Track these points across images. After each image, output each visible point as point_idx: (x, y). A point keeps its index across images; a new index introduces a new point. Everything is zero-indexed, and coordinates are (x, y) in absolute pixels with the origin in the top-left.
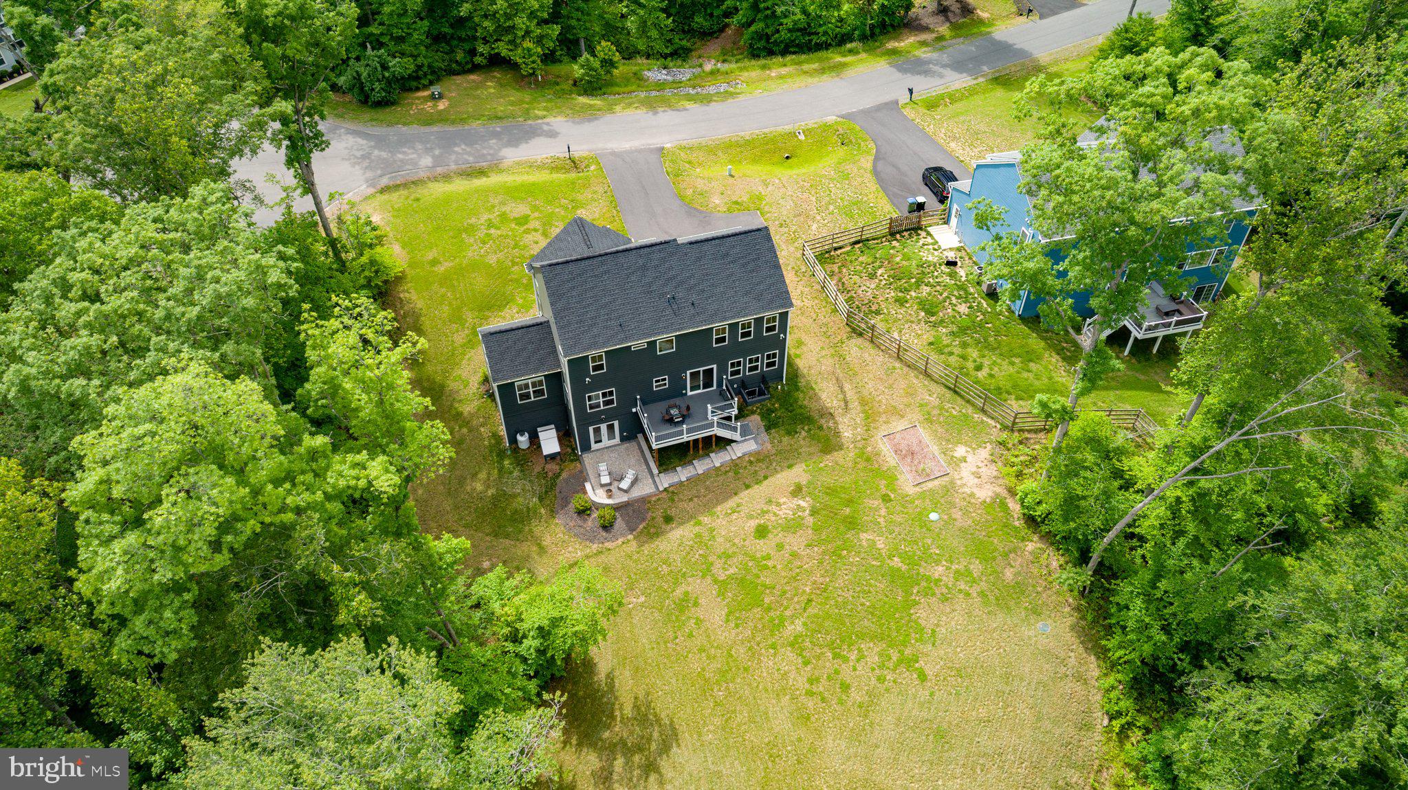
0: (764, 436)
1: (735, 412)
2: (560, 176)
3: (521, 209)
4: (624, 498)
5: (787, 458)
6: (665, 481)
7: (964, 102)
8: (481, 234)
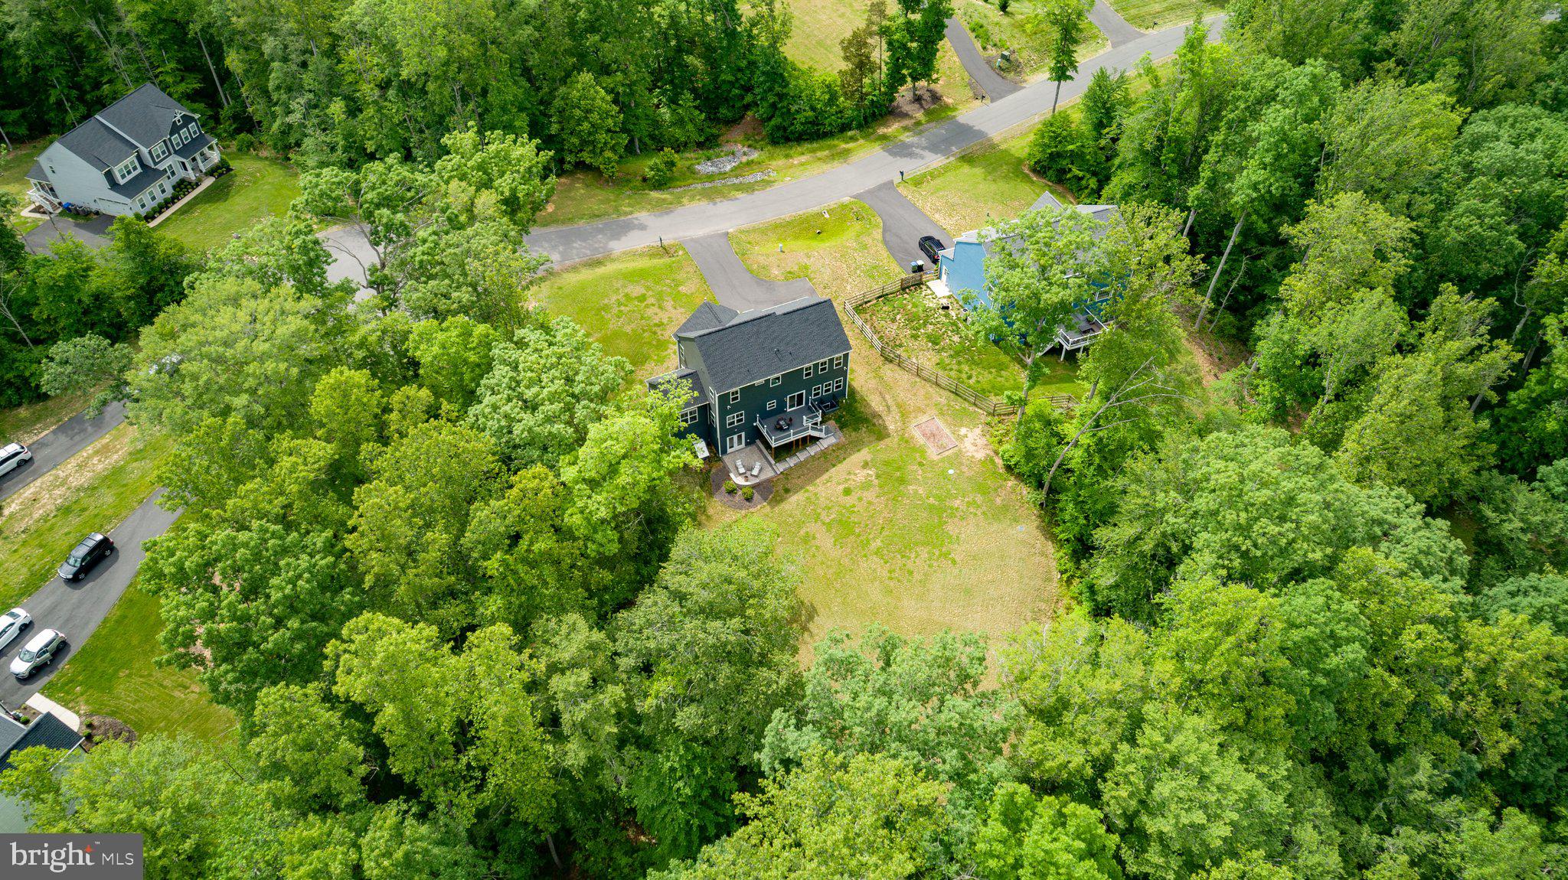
0: (839, 433)
1: (820, 419)
2: (656, 261)
3: (637, 290)
4: (757, 481)
5: (857, 446)
6: (781, 467)
7: (942, 178)
8: (615, 311)
